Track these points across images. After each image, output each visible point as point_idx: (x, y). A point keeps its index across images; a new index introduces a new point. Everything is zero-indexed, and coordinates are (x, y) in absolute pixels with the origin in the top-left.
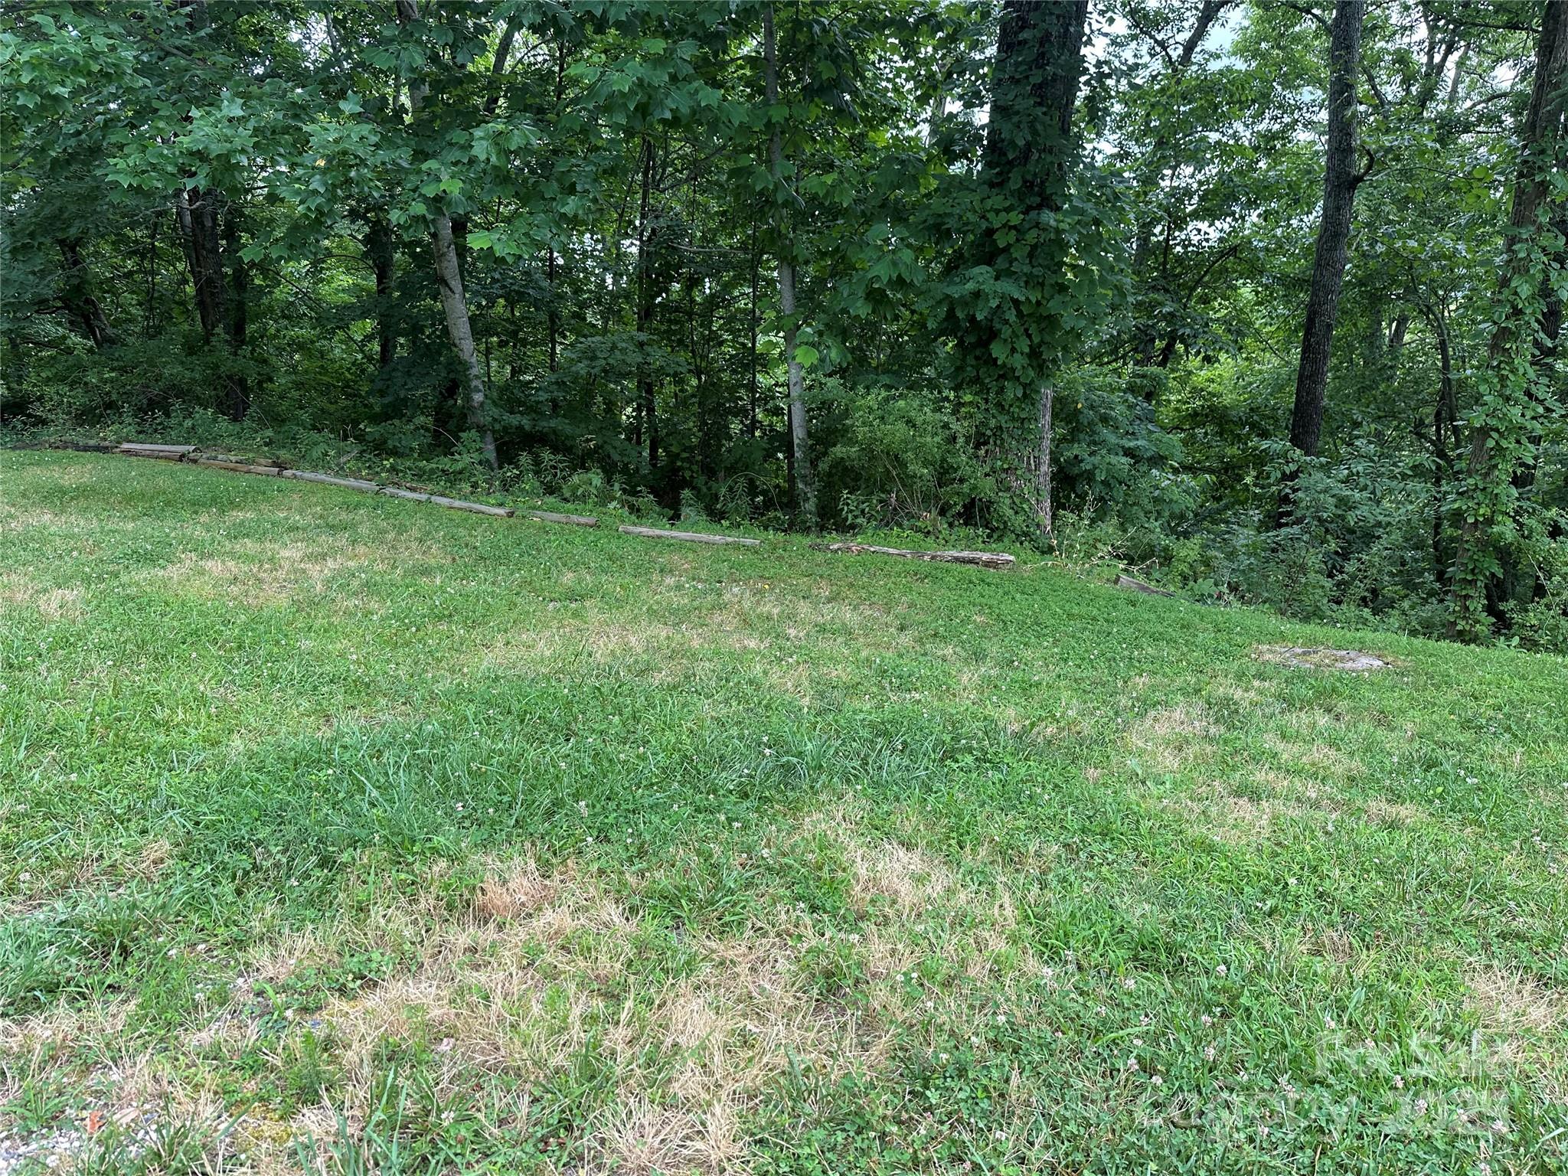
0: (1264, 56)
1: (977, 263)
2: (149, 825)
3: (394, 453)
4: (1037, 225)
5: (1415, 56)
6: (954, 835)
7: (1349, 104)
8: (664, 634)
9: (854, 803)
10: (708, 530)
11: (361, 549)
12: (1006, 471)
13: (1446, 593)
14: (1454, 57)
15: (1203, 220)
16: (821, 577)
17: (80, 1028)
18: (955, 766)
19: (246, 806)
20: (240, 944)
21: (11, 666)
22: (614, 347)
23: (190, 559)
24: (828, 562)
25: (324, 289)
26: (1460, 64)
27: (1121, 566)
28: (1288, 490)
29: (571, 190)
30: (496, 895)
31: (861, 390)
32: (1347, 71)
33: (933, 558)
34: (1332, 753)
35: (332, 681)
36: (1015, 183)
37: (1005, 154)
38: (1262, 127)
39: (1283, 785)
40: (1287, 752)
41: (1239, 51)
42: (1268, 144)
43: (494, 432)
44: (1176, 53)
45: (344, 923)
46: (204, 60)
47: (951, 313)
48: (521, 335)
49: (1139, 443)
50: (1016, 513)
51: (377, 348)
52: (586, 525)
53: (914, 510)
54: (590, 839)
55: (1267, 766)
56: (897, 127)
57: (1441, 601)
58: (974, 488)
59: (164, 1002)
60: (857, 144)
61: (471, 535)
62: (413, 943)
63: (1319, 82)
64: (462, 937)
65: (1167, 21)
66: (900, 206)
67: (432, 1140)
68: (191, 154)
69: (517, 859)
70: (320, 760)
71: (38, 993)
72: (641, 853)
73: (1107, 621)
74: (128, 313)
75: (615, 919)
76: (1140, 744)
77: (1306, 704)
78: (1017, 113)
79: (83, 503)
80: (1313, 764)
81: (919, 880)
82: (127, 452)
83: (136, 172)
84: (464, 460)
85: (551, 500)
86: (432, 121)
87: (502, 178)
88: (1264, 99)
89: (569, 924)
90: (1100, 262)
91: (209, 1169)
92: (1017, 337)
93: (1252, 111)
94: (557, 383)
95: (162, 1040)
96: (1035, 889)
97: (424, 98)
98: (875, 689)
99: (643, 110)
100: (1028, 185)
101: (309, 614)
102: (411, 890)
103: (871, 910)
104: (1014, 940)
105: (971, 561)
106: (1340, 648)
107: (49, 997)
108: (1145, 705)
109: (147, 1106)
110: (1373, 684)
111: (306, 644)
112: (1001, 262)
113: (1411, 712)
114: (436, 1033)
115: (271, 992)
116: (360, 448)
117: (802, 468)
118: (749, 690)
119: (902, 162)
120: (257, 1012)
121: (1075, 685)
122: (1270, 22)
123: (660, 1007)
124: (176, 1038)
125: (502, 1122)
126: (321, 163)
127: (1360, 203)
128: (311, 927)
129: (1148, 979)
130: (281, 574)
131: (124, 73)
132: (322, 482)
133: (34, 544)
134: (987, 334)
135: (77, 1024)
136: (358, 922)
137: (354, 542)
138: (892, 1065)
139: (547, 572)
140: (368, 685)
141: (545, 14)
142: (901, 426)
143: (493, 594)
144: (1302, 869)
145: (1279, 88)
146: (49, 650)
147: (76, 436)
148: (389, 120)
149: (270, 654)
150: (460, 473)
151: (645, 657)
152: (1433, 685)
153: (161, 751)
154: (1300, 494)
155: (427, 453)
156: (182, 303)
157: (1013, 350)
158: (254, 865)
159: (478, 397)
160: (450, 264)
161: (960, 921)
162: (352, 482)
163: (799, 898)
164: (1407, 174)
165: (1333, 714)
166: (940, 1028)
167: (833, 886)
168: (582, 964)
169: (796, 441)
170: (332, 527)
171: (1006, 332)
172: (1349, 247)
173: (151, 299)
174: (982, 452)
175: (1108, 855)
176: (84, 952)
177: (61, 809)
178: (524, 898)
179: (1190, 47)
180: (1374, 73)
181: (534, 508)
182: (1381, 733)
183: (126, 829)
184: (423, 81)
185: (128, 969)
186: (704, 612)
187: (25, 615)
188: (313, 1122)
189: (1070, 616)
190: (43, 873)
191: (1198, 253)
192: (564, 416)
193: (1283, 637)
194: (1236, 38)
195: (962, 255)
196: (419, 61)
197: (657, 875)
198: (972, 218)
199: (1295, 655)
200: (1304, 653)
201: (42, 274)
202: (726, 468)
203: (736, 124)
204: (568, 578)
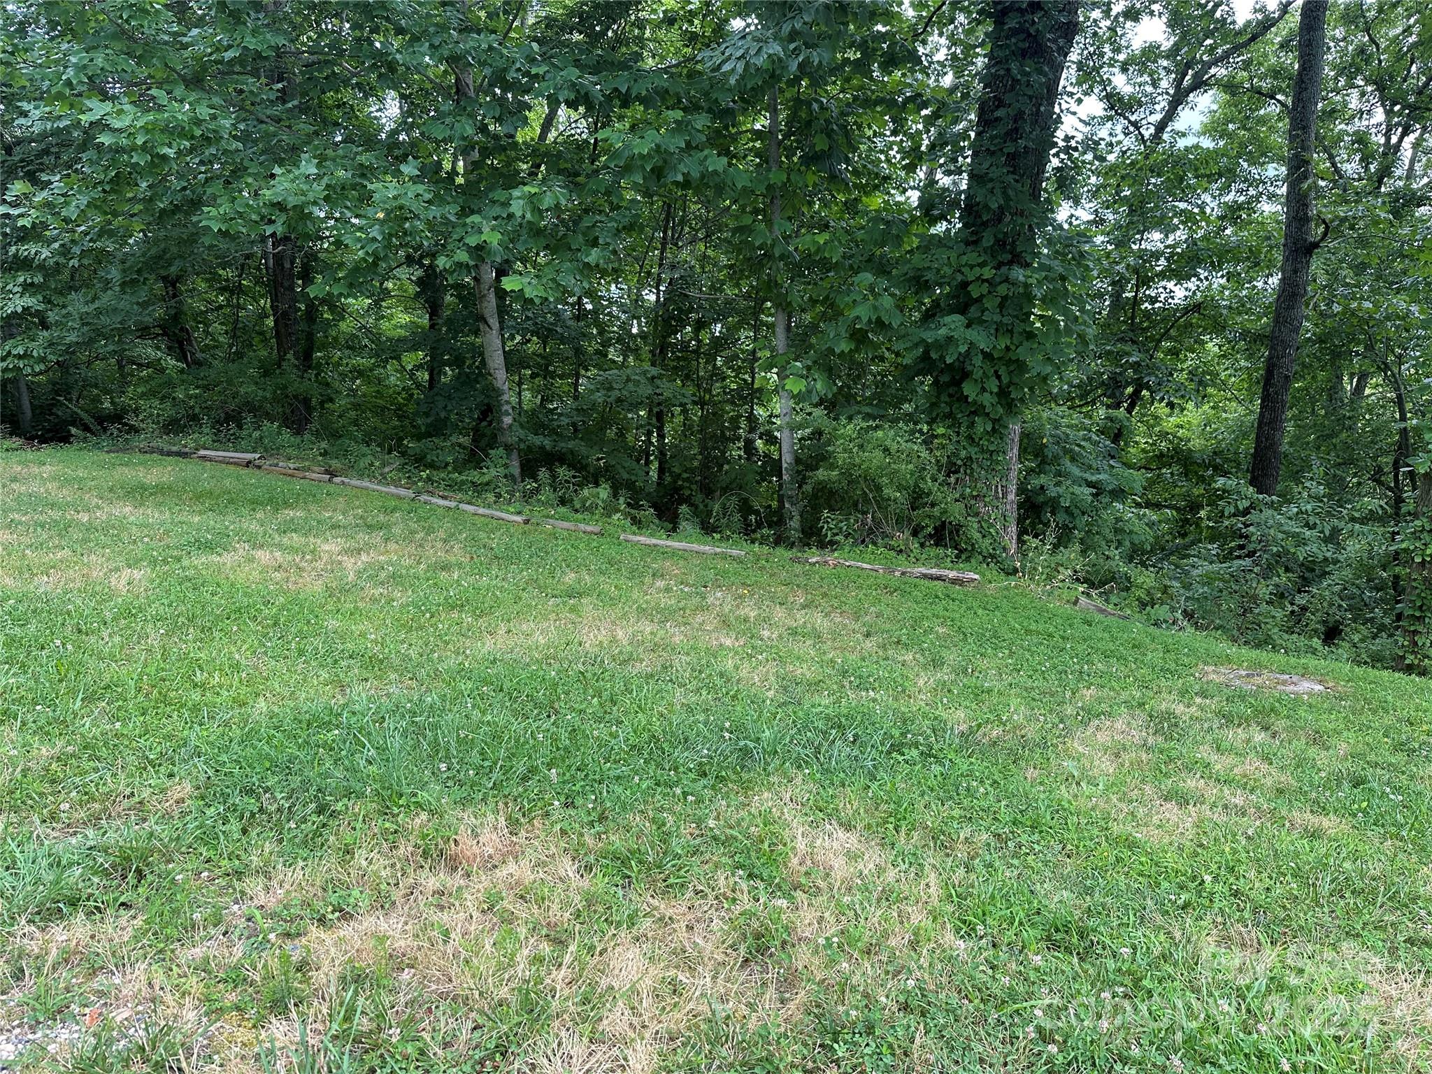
0: (1230, 136)
1: (952, 312)
2: (176, 769)
3: (432, 466)
4: (1007, 280)
5: (1374, 138)
6: (891, 820)
7: (1306, 178)
8: (648, 629)
9: (802, 786)
10: (699, 542)
11: (392, 546)
12: (975, 497)
13: (1397, 628)
14: (1411, 138)
15: (1169, 280)
16: (798, 586)
17: (92, 937)
18: (901, 758)
19: (262, 757)
20: (239, 875)
21: (80, 631)
22: (629, 380)
23: (242, 549)
24: (805, 574)
25: (384, 325)
26: (1416, 145)
27: (1081, 589)
28: (1240, 525)
29: (595, 243)
30: (468, 846)
31: (844, 421)
32: (1303, 149)
33: (903, 573)
34: (1265, 767)
35: (351, 657)
36: (988, 240)
37: (980, 217)
38: (1230, 198)
39: (1212, 792)
40: (1220, 764)
41: (1207, 131)
42: (1232, 214)
43: (519, 451)
44: (1148, 132)
45: (330, 862)
46: (289, 127)
47: (926, 353)
48: (552, 368)
49: (1101, 477)
50: (984, 536)
51: (427, 377)
52: (592, 533)
53: (888, 530)
54: (556, 803)
55: (1198, 776)
56: (888, 193)
57: (1391, 636)
58: (945, 512)
59: (166, 918)
60: (851, 207)
61: (489, 538)
62: (388, 884)
63: (1280, 159)
64: (432, 882)
65: (1140, 104)
66: (884, 261)
67: (382, 1056)
68: (273, 205)
69: (491, 817)
70: (330, 722)
71: (61, 905)
72: (602, 818)
73: (1063, 638)
74: (217, 341)
75: (571, 874)
76: (1080, 749)
77: (1244, 721)
78: (991, 180)
79: (160, 498)
80: (1245, 776)
81: (852, 857)
82: (203, 458)
83: (226, 219)
84: (491, 473)
85: (562, 510)
86: (479, 182)
87: (536, 232)
88: (1230, 174)
89: (529, 877)
90: (1066, 312)
91: (184, 1065)
92: (988, 378)
93: (1219, 184)
94: (577, 410)
95: (161, 951)
96: (961, 871)
97: (473, 163)
98: (835, 687)
99: (658, 173)
100: (1001, 243)
101: (339, 599)
102: (393, 837)
103: (803, 880)
104: (935, 916)
105: (939, 578)
106: (1283, 672)
107: (71, 909)
108: (1089, 714)
109: (140, 1008)
110: (1310, 706)
111: (332, 624)
112: (973, 311)
113: (1345, 734)
114: (398, 962)
115: (258, 917)
116: (402, 460)
117: (790, 490)
118: (719, 682)
119: (887, 223)
120: (246, 933)
121: (1025, 694)
122: (1236, 106)
123: (601, 954)
124: (173, 951)
125: (446, 1045)
126: (381, 215)
127: (1316, 267)
128: (301, 863)
129: (1057, 958)
130: (319, 565)
131: (222, 137)
132: (367, 489)
133: (113, 531)
134: (959, 374)
135: (90, 933)
136: (343, 862)
137: (387, 540)
138: (807, 1020)
139: (552, 574)
140: (381, 662)
141: (578, 91)
142: (878, 454)
143: (502, 589)
144: (1219, 868)
145: (1245, 165)
146: (114, 619)
147: (162, 443)
148: (443, 180)
149: (300, 631)
150: (487, 484)
151: (629, 648)
152: (1370, 709)
153: (196, 708)
154: (1251, 529)
155: (459, 468)
156: (261, 333)
157: (984, 390)
158: (261, 810)
159: (507, 420)
160: (490, 305)
161: (887, 896)
162: (392, 489)
163: (740, 866)
164: (1362, 242)
165: (1270, 732)
166: (854, 989)
167: (772, 859)
168: (535, 910)
169: (784, 465)
170: (369, 527)
171: (978, 374)
172: (1307, 306)
173: (236, 329)
174: (952, 480)
175: (1036, 846)
176: (106, 873)
177: (104, 752)
178: (491, 851)
179: (1161, 127)
180: (1334, 152)
181: (548, 517)
182: (1312, 752)
183: (157, 772)
184: (473, 148)
185: (140, 890)
186: (688, 612)
187: (98, 588)
188: (280, 1031)
189: (1028, 632)
190: (81, 806)
191: (1165, 309)
192: (581, 439)
193: (1229, 659)
194: (1205, 120)
195: (938, 305)
196: (470, 131)
197: (612, 838)
198: (947, 270)
199: (1240, 677)
200: (1248, 676)
201: (144, 305)
202: (722, 488)
203: (739, 186)
204: (570, 578)
